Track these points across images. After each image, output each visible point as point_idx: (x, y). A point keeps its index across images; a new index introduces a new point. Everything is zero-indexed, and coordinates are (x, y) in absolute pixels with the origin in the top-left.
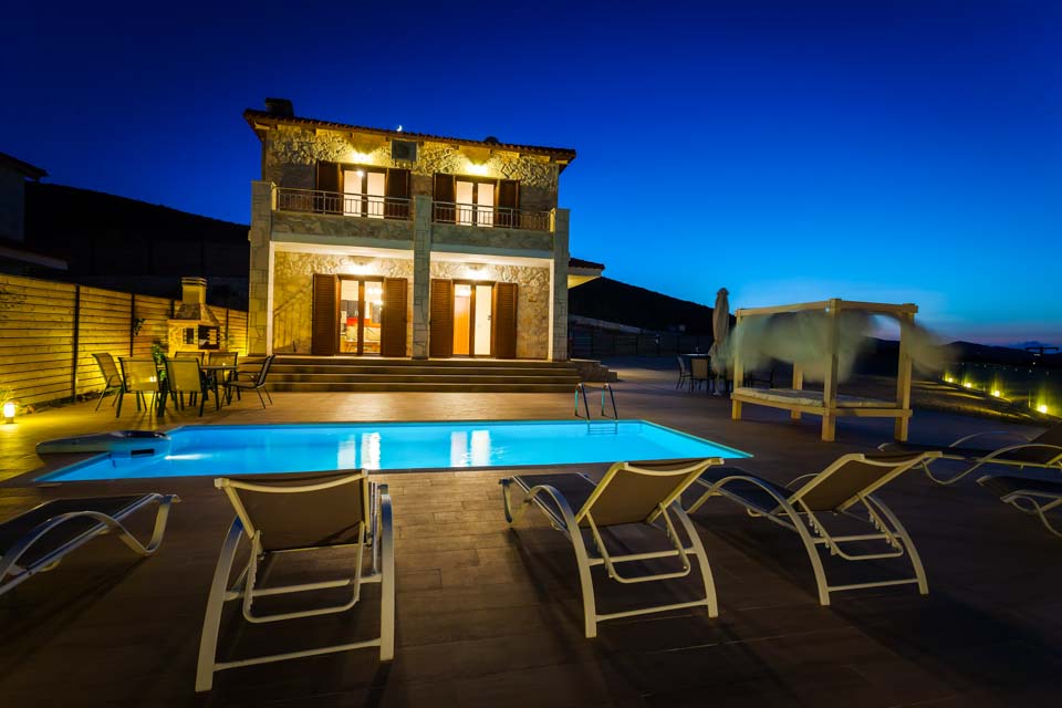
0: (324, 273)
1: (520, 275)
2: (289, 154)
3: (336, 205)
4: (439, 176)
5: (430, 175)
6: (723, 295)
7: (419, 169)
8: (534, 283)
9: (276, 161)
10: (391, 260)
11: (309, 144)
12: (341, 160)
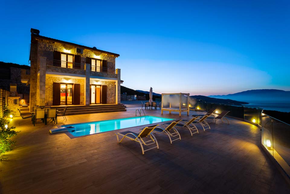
0: (56, 82)
1: (107, 83)
2: (45, 48)
3: (59, 64)
4: (88, 58)
5: (85, 57)
6: (151, 89)
7: (83, 55)
8: (110, 85)
9: (41, 50)
10: (75, 79)
11: (51, 46)
12: (61, 51)
